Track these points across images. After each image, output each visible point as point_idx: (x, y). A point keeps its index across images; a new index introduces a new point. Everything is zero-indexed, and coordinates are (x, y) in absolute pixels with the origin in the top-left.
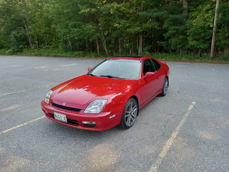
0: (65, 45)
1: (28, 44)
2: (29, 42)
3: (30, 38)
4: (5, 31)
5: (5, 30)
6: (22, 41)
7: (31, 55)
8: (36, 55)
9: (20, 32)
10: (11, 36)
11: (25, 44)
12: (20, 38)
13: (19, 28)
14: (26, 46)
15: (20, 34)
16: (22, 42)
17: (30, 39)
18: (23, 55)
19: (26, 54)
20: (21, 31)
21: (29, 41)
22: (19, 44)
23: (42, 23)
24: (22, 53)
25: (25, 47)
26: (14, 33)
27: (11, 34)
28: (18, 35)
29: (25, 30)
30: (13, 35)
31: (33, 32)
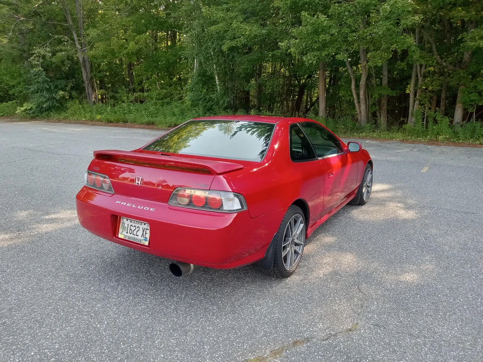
0: (205, 91)
1: (79, 89)
2: (83, 82)
3: (85, 70)
4: (13, 48)
5: (15, 45)
6: (62, 79)
7: (92, 122)
8: (109, 122)
9: (61, 51)
10: (33, 60)
11: (72, 88)
12: (58, 67)
13: (56, 36)
14: (74, 93)
15: (59, 54)
16: (63, 82)
17: (87, 73)
18: (66, 121)
19: (75, 118)
20: (63, 48)
21: (84, 77)
22: (56, 87)
23: (129, 21)
24: (63, 115)
25: (71, 97)
26: (42, 53)
27: (33, 54)
28: (54, 60)
29: (74, 45)
30: (39, 57)
31: (100, 48)
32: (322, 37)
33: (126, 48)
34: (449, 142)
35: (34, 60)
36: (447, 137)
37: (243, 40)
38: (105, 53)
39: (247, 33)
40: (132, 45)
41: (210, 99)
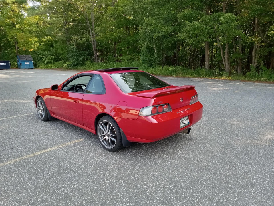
0: (149, 56)
1: (91, 55)
2: (93, 52)
3: (94, 46)
4: (63, 37)
5: (64, 35)
6: (84, 50)
11: (88, 55)
12: (82, 45)
13: (82, 31)
14: (89, 57)
15: (83, 39)
16: (84, 52)
18: (85, 70)
19: (89, 69)
20: (85, 36)
21: (94, 49)
22: (81, 54)
24: (84, 67)
25: (87, 59)
26: (76, 39)
27: (72, 40)
28: (81, 42)
29: (89, 35)
30: (74, 40)
31: (101, 36)
32: (197, 32)
33: (113, 36)
34: (267, 81)
35: (72, 42)
36: (266, 79)
37: (163, 33)
38: (103, 38)
39: (163, 30)
40: (116, 35)
41: (151, 60)
